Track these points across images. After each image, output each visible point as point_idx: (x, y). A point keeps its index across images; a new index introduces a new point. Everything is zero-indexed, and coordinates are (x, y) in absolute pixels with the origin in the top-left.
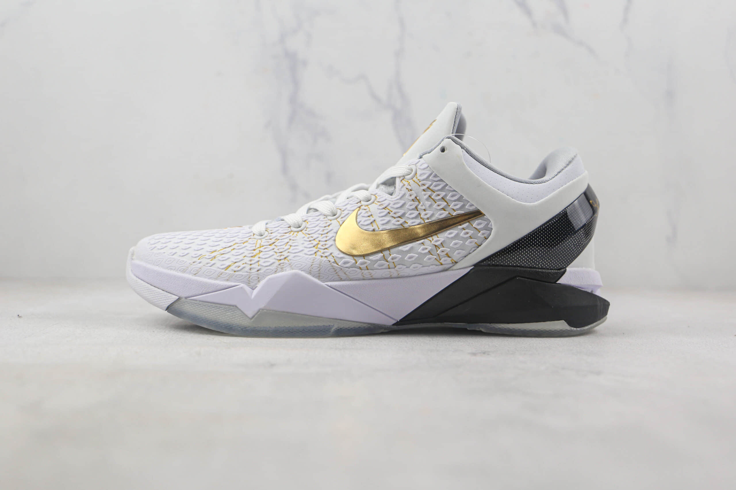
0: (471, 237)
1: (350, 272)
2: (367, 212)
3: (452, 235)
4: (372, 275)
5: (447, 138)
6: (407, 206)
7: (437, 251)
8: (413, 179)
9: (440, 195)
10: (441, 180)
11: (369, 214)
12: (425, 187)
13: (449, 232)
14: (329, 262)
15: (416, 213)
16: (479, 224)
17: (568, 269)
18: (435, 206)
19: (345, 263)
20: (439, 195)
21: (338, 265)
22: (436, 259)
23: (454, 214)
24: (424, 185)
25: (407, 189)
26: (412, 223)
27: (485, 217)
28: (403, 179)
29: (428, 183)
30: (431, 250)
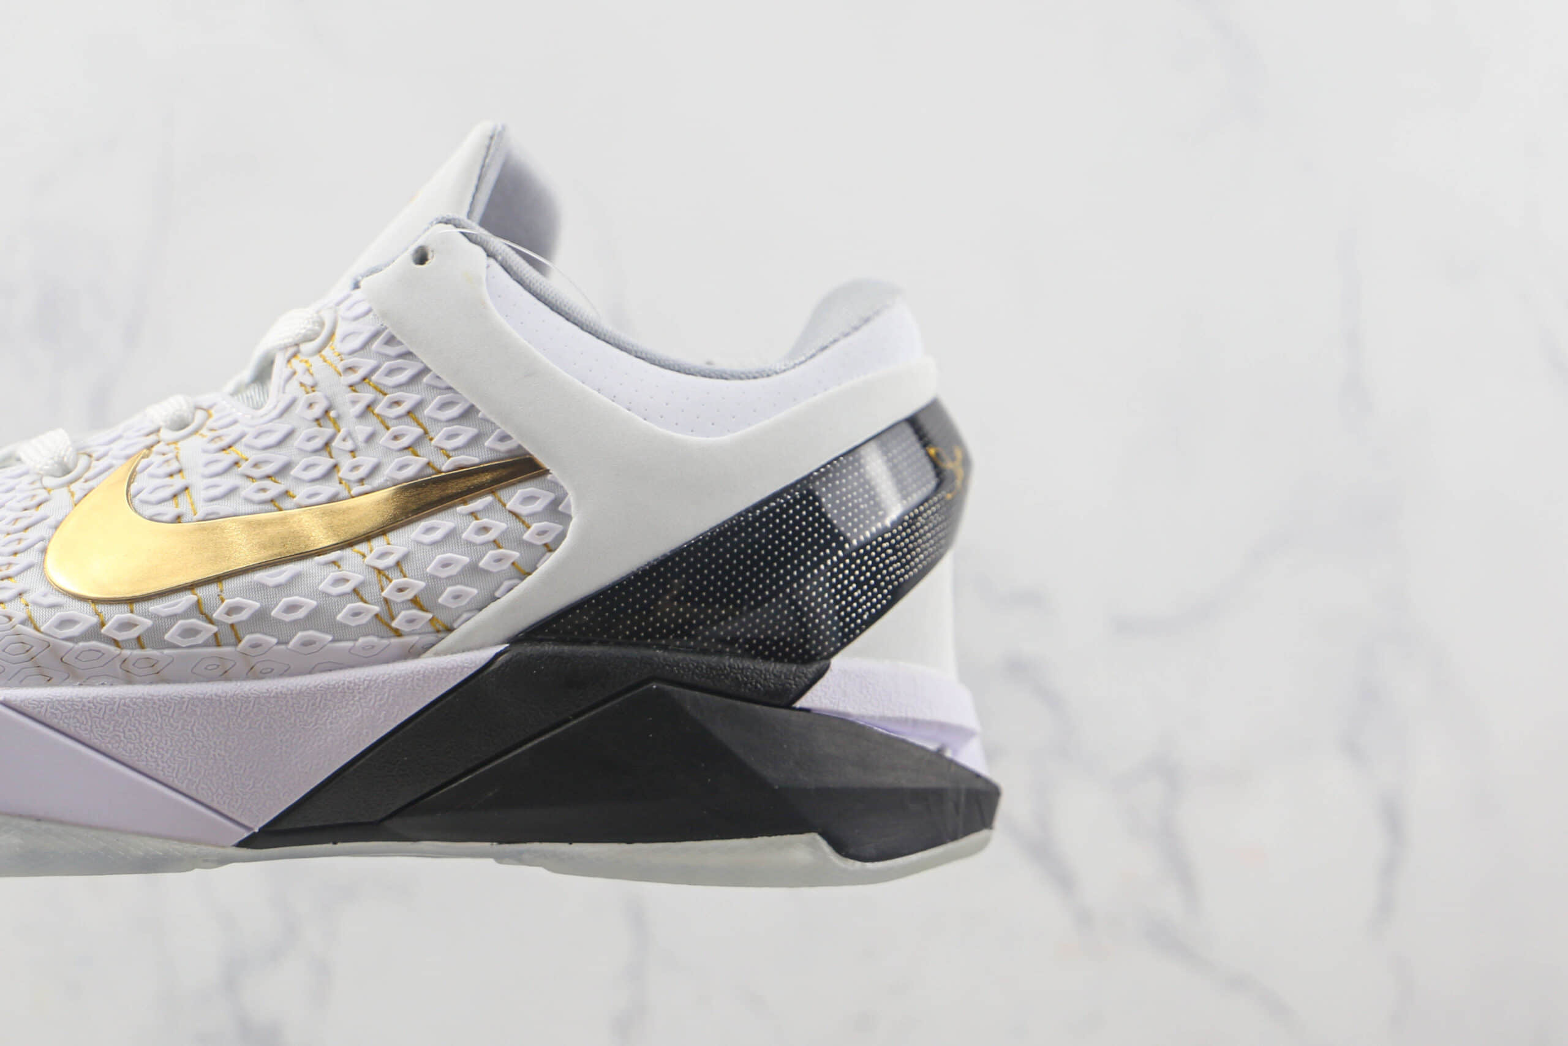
0: (496, 544)
1: (79, 655)
2: (167, 461)
3: (437, 535)
4: (158, 668)
5: (440, 222)
6: (297, 441)
7: (382, 590)
8: (323, 353)
9: (403, 402)
10: (407, 355)
11: (174, 466)
12: (354, 377)
13: (424, 524)
14: (7, 620)
15: (325, 463)
16: (530, 499)
17: (836, 662)
18: (384, 438)
19: (65, 623)
20: (397, 403)
21: (39, 631)
22: (376, 615)
23: (446, 465)
24: (350, 369)
25: (302, 384)
26: (310, 496)
27: (549, 477)
28: (294, 355)
29: (366, 364)
30: (363, 583)
